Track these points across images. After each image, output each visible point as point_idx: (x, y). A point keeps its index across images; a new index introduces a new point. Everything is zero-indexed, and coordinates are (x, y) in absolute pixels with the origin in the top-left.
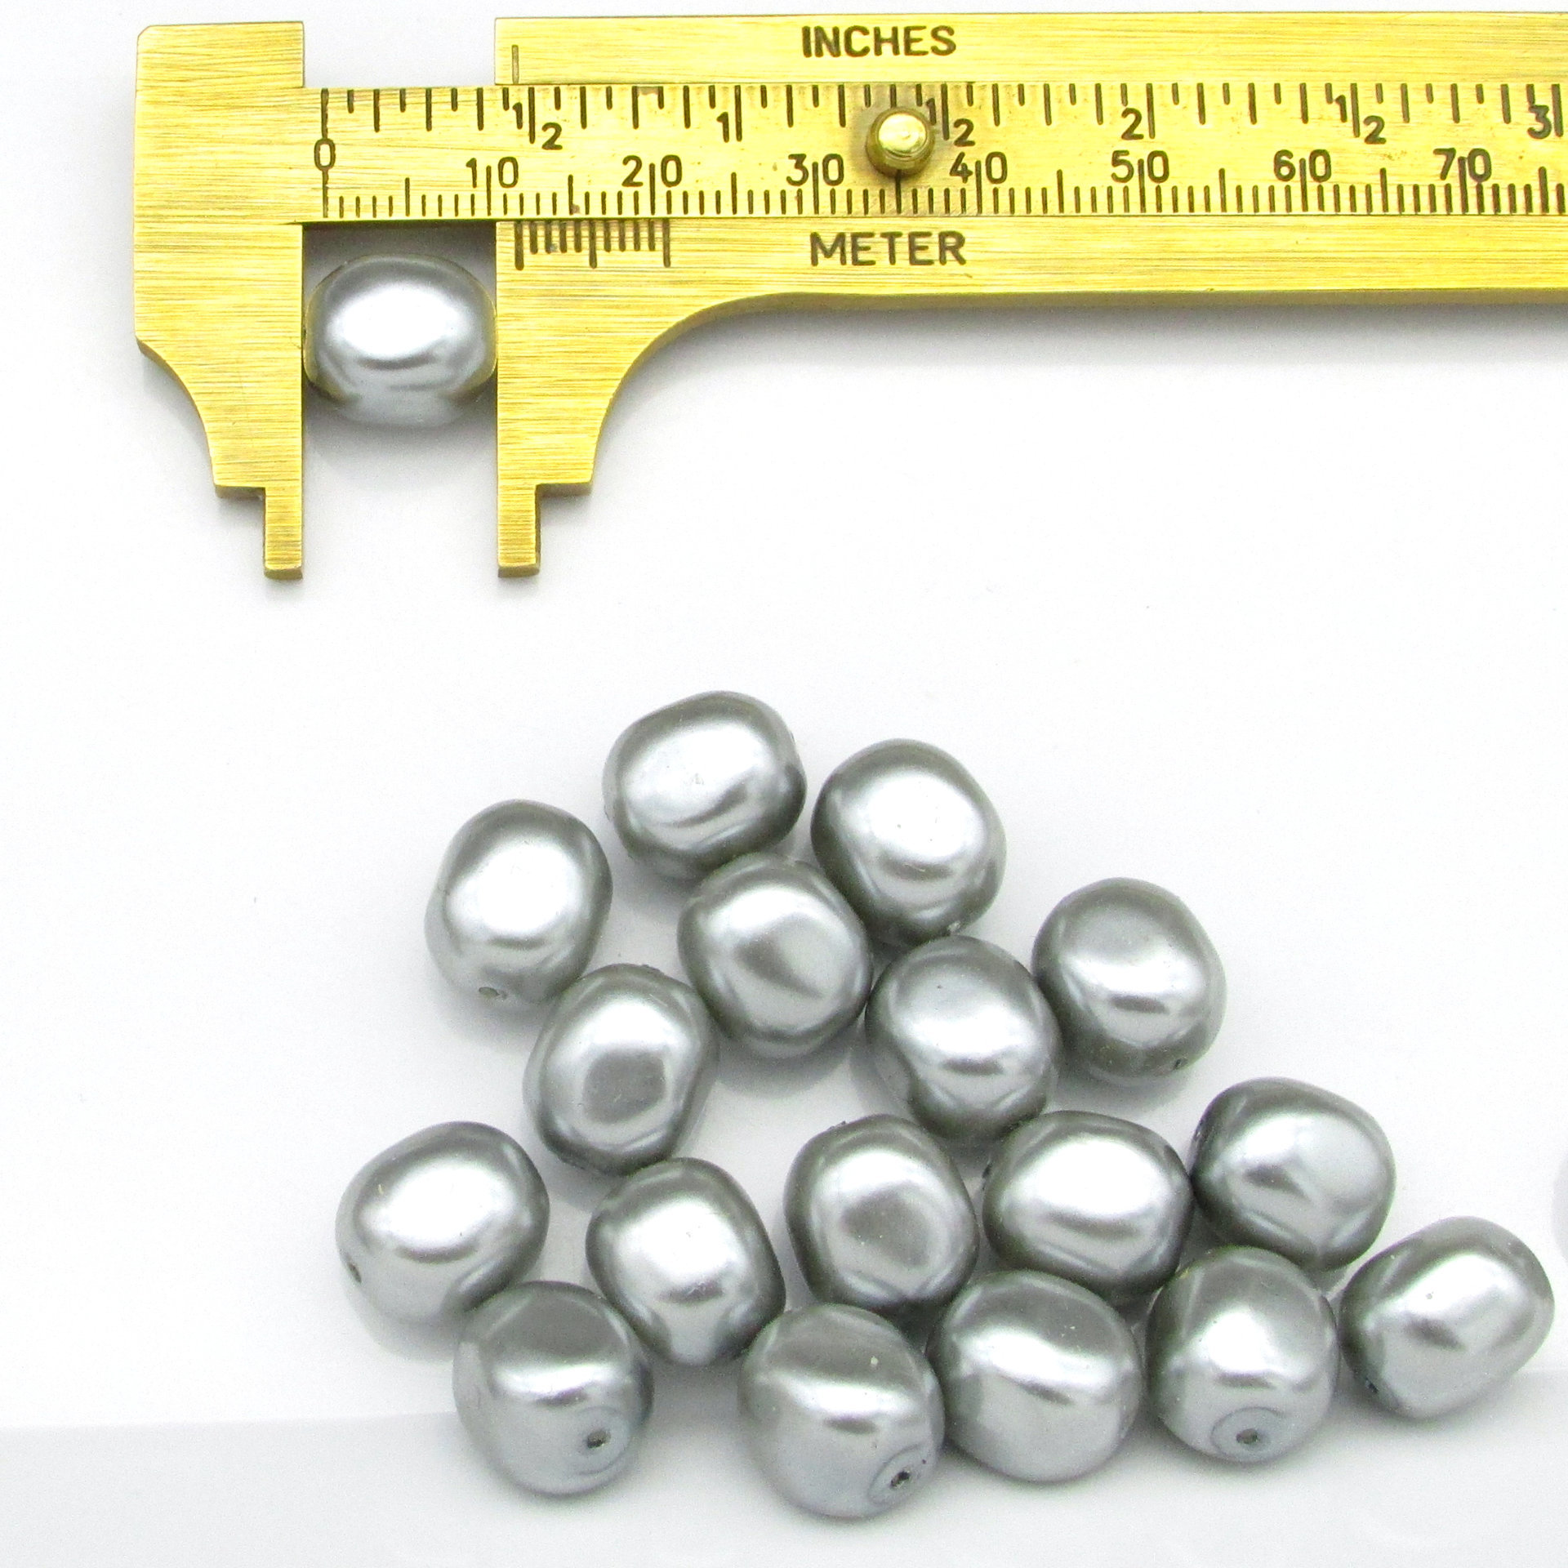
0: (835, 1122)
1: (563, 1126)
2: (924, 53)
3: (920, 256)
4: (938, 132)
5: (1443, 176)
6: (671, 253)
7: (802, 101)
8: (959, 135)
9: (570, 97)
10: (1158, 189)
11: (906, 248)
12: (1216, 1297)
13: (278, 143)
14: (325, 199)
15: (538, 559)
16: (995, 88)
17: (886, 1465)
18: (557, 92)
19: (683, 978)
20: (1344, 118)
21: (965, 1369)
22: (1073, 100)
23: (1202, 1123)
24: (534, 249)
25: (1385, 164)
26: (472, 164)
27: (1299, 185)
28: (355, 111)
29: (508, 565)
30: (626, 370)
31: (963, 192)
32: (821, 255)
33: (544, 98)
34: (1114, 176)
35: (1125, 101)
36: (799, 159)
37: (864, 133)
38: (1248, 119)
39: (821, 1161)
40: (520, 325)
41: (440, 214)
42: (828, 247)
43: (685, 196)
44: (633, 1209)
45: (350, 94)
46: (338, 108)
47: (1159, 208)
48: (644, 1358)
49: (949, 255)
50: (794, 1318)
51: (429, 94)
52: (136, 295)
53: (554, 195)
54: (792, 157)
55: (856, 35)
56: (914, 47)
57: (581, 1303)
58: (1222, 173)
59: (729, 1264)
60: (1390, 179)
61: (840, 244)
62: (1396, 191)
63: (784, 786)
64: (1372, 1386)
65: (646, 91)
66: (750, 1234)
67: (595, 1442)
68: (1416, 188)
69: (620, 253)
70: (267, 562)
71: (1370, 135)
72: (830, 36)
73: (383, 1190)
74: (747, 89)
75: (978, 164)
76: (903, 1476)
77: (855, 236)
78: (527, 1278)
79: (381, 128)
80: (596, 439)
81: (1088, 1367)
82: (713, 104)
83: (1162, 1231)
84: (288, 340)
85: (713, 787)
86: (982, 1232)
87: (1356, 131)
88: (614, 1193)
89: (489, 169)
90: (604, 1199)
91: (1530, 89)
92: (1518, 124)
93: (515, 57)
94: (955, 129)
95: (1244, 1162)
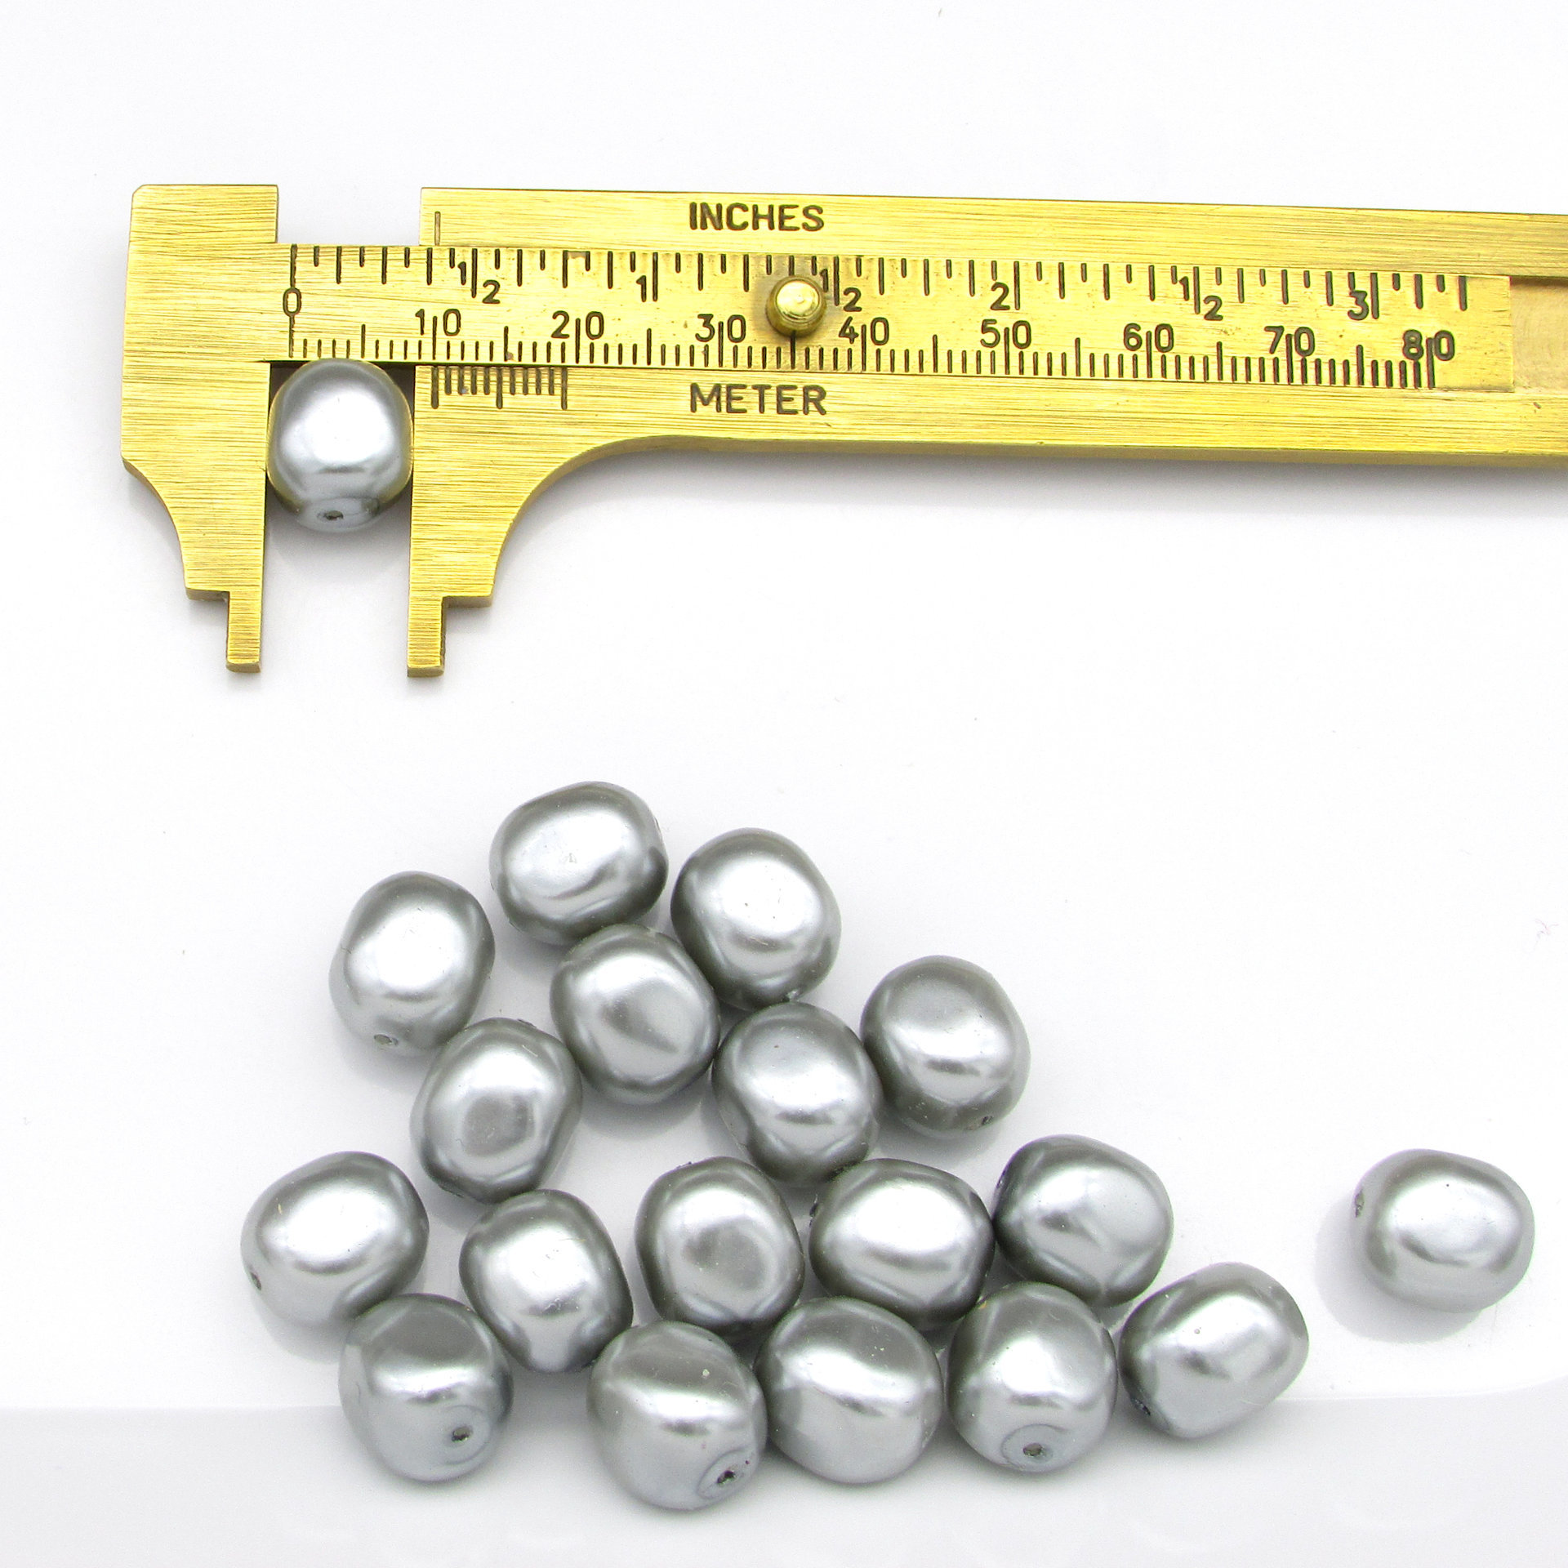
0: (682, 1162)
1: (443, 1158)
2: (796, 229)
3: (786, 406)
4: (829, 299)
5: (1272, 351)
6: (568, 398)
7: (711, 268)
8: (848, 302)
9: (509, 260)
10: (1021, 355)
11: (774, 399)
12: (1011, 1325)
13: (252, 291)
14: (291, 342)
15: (443, 662)
16: (881, 262)
17: (714, 1464)
18: (497, 253)
19: (555, 1033)
20: (1186, 297)
21: (786, 1383)
22: (949, 275)
23: (1004, 1173)
24: (448, 391)
25: (1221, 338)
26: (421, 314)
27: (1145, 355)
28: (320, 265)
29: (415, 666)
30: (525, 499)
31: (850, 352)
32: (699, 403)
33: (485, 258)
34: (983, 342)
35: (994, 276)
36: (707, 319)
37: (766, 296)
38: (1102, 295)
39: (668, 1196)
40: (433, 456)
41: (391, 357)
42: (706, 397)
43: (606, 347)
44: (500, 1234)
45: (316, 249)
46: (305, 262)
47: (1021, 371)
48: (504, 1362)
49: (812, 406)
50: (640, 1332)
51: (385, 251)
52: (123, 420)
53: (492, 344)
54: (700, 316)
55: (737, 212)
56: (788, 223)
57: (452, 1313)
58: (1078, 341)
59: (584, 1284)
60: (1225, 352)
61: (716, 393)
62: (1230, 362)
63: (647, 867)
64: (1145, 1408)
65: (576, 254)
66: (603, 1258)
67: (459, 1436)
68: (1248, 360)
69: (523, 396)
70: (229, 657)
71: (1209, 313)
72: (714, 212)
73: (282, 1209)
74: (663, 256)
75: (864, 327)
76: (729, 1475)
77: (730, 388)
78: (408, 1291)
79: (342, 280)
80: (496, 559)
81: (894, 1384)
82: (633, 268)
83: (965, 1265)
84: (254, 463)
85: (585, 865)
86: (808, 1262)
87: (1197, 310)
88: (484, 1219)
89: (435, 319)
90: (475, 1225)
91: (1351, 276)
92: (1339, 306)
93: (438, 222)
94: (845, 296)
95: (1040, 1210)
